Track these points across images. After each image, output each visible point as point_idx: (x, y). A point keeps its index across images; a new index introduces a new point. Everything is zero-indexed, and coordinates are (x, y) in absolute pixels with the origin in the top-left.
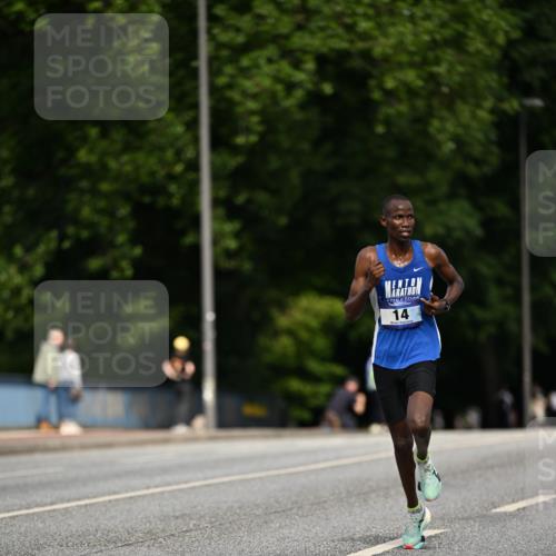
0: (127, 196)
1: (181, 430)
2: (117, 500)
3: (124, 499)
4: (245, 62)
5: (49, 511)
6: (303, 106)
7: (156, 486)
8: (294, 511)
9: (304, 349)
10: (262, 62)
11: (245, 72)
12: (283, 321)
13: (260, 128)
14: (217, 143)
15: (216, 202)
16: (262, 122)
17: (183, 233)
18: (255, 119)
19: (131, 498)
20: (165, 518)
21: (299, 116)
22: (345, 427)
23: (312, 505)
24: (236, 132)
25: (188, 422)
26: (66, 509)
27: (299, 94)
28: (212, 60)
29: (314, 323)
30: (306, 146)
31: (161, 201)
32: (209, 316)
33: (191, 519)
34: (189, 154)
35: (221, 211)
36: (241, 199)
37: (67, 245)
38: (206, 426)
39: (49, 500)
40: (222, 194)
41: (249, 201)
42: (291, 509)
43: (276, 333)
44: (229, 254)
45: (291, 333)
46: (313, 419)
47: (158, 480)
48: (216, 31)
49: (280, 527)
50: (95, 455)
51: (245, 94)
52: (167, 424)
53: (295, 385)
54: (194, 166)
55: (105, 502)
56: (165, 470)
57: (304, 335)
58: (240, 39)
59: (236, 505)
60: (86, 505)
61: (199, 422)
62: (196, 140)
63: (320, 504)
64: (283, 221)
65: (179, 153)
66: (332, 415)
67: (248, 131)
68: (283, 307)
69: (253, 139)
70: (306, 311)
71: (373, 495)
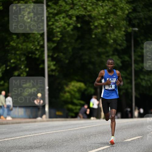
0: (24, 55)
1: (39, 119)
2: (21, 138)
3: (23, 138)
4: (57, 18)
5: (3, 141)
6: (72, 30)
7: (32, 134)
8: (70, 141)
9: (73, 96)
10: (61, 18)
11: (56, 21)
12: (67, 89)
13: (60, 36)
14: (49, 40)
15: (48, 56)
16: (61, 34)
17: (40, 65)
18: (59, 33)
19: (26, 137)
20: (35, 143)
21: (71, 33)
22: (84, 118)
23: (75, 139)
24: (54, 37)
25: (41, 117)
26: (8, 140)
27: (71, 26)
28: (47, 17)
29: (75, 89)
30: (73, 41)
31: (34, 56)
32: (47, 88)
33: (42, 143)
34: (42, 43)
35: (50, 59)
36: (55, 56)
37: (8, 68)
38: (46, 118)
39: (3, 138)
40: (50, 54)
41: (58, 56)
42: (69, 140)
43: (65, 92)
44: (52, 70)
45: (69, 92)
46: (75, 116)
47: (33, 132)
48: (49, 9)
49: (66, 145)
50: (16, 125)
51: (57, 27)
52: (35, 117)
53: (70, 106)
54: (43, 46)
55: (18, 138)
56: (35, 130)
57: (73, 93)
58: (56, 11)
59: (54, 139)
60: (13, 139)
61: (44, 116)
62: (43, 39)
63: (77, 139)
64: (67, 61)
65: (38, 43)
66: (80, 114)
67: (57, 37)
68: (67, 85)
69: (59, 39)
70: (73, 86)
71: (92, 137)
